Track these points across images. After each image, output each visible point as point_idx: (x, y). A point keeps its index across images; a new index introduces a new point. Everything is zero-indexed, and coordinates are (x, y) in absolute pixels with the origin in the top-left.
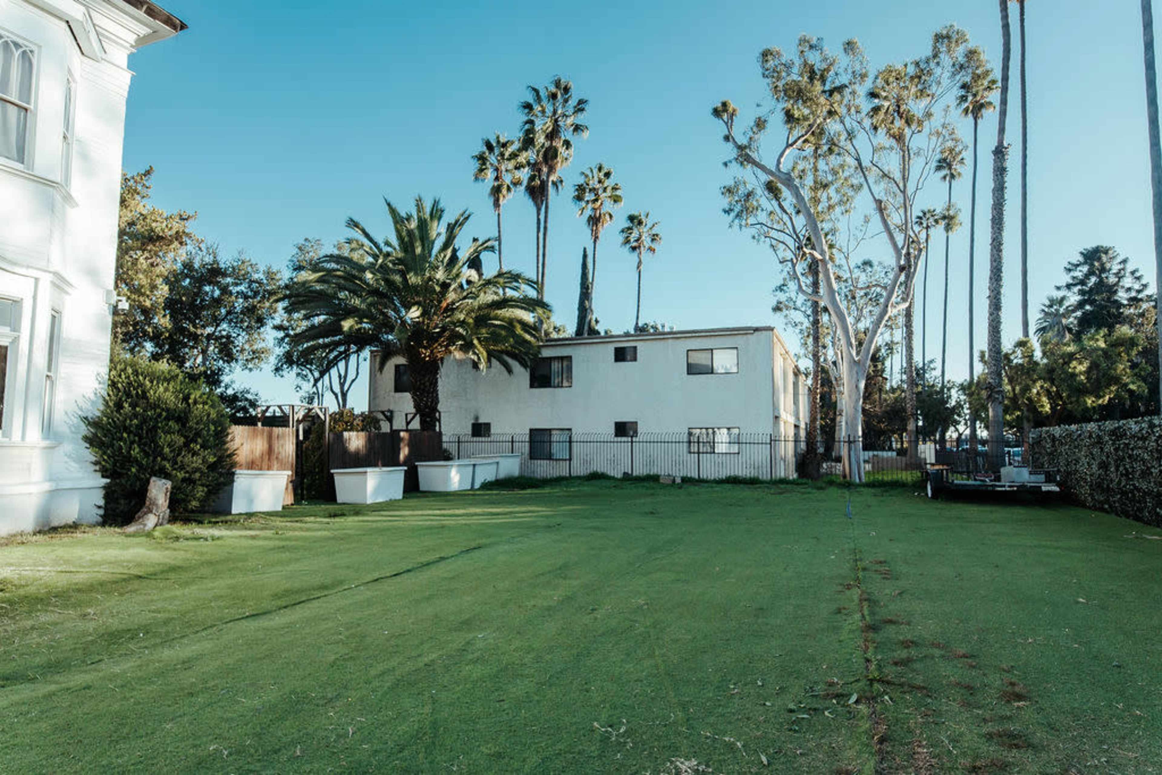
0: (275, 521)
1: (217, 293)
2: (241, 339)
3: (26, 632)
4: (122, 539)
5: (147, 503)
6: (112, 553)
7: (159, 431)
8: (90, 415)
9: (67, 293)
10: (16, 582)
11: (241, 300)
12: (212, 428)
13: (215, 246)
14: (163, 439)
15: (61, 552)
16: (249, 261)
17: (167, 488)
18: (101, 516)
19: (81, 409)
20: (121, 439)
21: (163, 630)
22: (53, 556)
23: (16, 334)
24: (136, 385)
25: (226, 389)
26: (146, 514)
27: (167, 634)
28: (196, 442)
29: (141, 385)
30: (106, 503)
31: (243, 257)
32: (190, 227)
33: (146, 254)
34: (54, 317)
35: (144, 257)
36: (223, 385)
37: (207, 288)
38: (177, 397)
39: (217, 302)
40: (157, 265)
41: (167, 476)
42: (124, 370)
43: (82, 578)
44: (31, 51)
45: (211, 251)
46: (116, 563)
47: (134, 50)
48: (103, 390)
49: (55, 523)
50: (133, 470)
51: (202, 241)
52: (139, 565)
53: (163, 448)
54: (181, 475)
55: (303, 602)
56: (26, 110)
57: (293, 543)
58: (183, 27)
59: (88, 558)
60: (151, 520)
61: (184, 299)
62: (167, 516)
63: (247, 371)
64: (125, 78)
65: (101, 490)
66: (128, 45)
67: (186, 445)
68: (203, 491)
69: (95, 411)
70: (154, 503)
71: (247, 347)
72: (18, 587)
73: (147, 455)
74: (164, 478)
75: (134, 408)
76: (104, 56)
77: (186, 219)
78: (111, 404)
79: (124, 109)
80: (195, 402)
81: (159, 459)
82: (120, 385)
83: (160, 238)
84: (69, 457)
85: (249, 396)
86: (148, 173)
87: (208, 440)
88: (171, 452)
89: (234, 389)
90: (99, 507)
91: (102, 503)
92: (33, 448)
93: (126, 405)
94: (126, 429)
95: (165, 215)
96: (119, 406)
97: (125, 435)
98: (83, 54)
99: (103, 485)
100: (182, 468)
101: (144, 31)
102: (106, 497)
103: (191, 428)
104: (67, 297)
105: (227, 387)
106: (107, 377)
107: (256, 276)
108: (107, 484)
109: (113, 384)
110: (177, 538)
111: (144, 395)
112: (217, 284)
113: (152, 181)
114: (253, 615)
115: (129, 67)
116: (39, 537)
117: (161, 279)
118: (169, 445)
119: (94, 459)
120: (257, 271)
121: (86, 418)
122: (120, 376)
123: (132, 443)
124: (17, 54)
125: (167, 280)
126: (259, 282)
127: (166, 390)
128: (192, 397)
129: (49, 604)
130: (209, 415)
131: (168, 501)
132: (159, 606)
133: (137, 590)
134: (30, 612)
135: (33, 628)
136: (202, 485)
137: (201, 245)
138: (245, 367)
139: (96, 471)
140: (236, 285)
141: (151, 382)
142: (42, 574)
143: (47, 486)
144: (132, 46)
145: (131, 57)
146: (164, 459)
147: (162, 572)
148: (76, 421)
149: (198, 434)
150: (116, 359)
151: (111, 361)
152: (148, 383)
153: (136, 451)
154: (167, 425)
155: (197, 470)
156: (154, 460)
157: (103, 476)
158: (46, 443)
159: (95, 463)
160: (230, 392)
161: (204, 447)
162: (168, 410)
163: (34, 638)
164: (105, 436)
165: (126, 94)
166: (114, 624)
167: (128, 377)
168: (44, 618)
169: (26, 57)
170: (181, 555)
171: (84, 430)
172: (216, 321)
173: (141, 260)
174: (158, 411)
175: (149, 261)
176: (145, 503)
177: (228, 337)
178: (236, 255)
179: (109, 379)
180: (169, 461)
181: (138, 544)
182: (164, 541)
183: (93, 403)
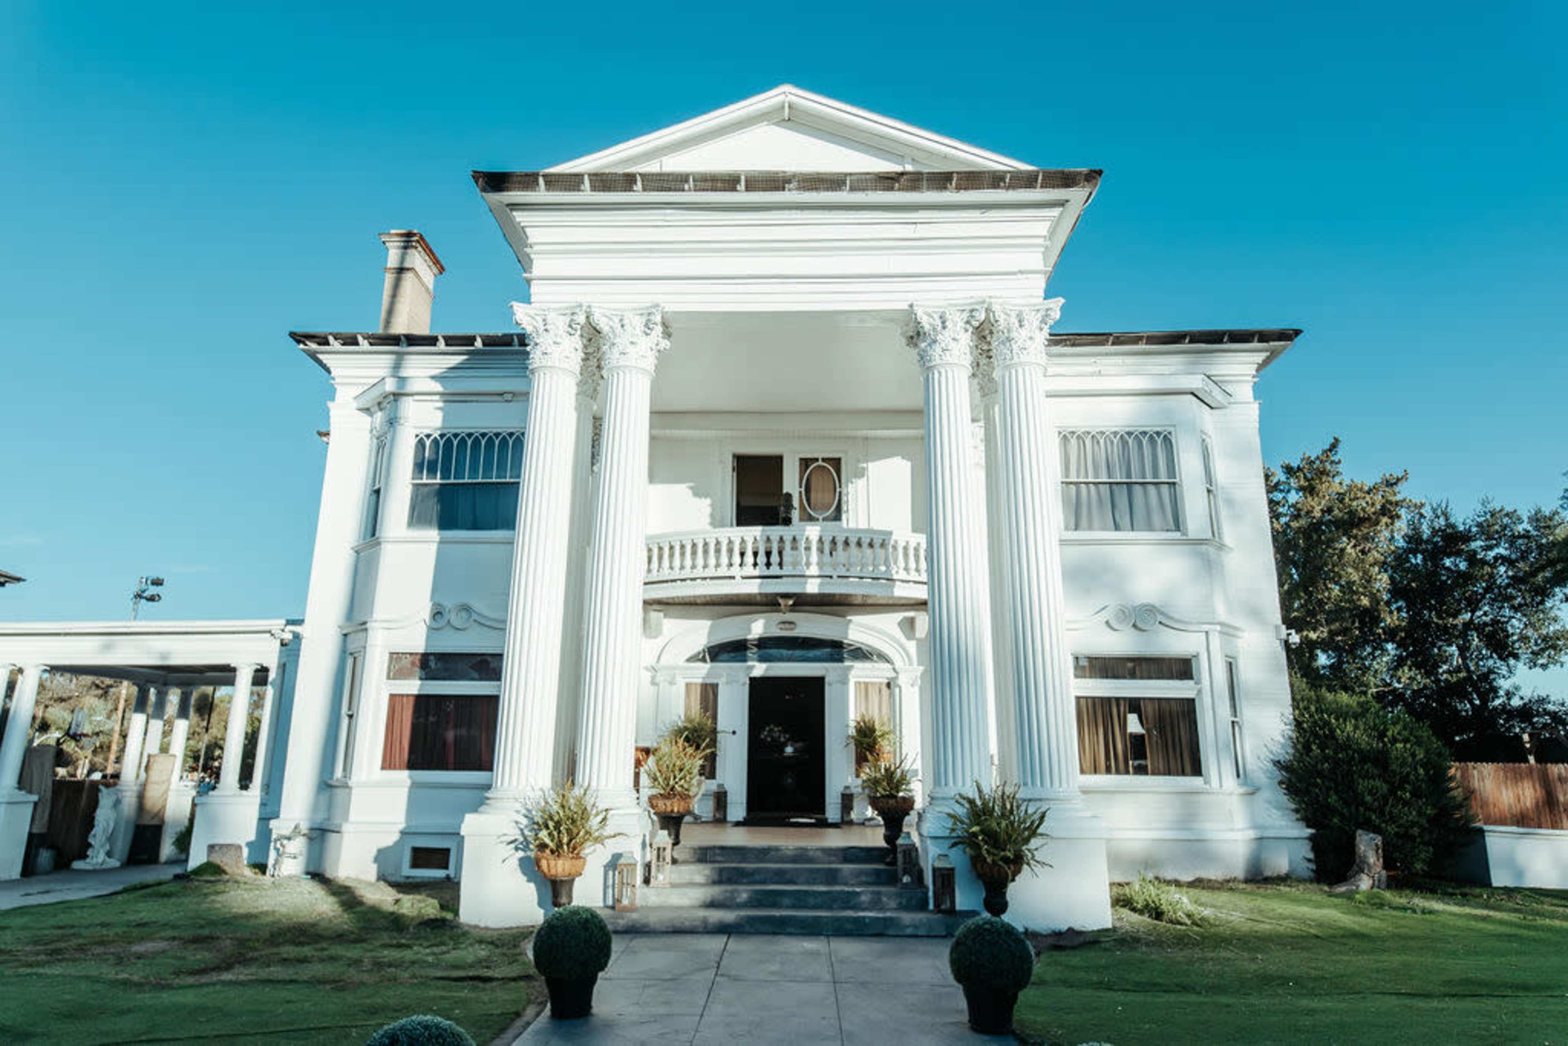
0: (1542, 903)
1: (1463, 566)
2: (1516, 625)
3: (1205, 960)
4: (1325, 899)
5: (1358, 861)
6: (1305, 910)
7: (1355, 776)
8: (1282, 759)
9: (1238, 637)
10: (1212, 921)
11: (1502, 569)
12: (1421, 771)
13: (1444, 506)
14: (1362, 785)
15: (1260, 902)
16: (1501, 510)
17: (1377, 845)
18: (1312, 870)
19: (1271, 752)
20: (1316, 785)
21: (1311, 985)
22: (1252, 905)
23: (1199, 686)
24: (1321, 724)
25: (1509, 699)
26: (1357, 873)
27: (1313, 989)
28: (1404, 790)
29: (1327, 723)
30: (1316, 856)
31: (1490, 507)
32: (1403, 492)
33: (1353, 542)
34: (1230, 664)
35: (1352, 544)
36: (1501, 693)
37: (1448, 562)
38: (1369, 736)
39: (1465, 578)
40: (1369, 551)
41: (1376, 830)
42: (1307, 708)
43: (1265, 927)
44: (1170, 433)
45: (1439, 512)
46: (1303, 920)
47: (1256, 380)
48: (1289, 730)
49: (1268, 873)
50: (1335, 820)
51: (1422, 505)
52: (1320, 925)
53: (1364, 797)
54: (1392, 829)
55: (1482, 996)
56: (1174, 484)
57: (1532, 933)
58: (1297, 332)
59: (1280, 911)
60: (1365, 883)
61: (1414, 585)
62: (1384, 879)
63: (1538, 670)
64: (1254, 409)
65: (1307, 841)
66: (1250, 378)
67: (1392, 792)
68: (1427, 852)
69: (1285, 753)
70: (1364, 861)
71: (1530, 632)
72: (1211, 925)
73: (1347, 804)
74: (1374, 832)
75: (1323, 751)
76: (1232, 400)
77: (1396, 484)
78: (1299, 747)
79: (1257, 440)
80: (1394, 741)
81: (1362, 809)
82: (1305, 725)
83: (1363, 520)
84: (1270, 802)
85: (1550, 707)
86: (1334, 446)
87: (1420, 787)
88: (1375, 800)
89: (1522, 698)
90: (1309, 860)
91: (1311, 856)
92: (1231, 794)
93: (1314, 747)
94: (1320, 774)
95: (1366, 488)
96: (1307, 748)
97: (1319, 781)
98: (1211, 408)
99: (1306, 835)
100: (1393, 819)
101: (1260, 357)
102: (1314, 849)
103: (1394, 772)
104: (1239, 640)
105: (1509, 695)
106: (1291, 717)
107: (1520, 528)
108: (1312, 834)
109: (1298, 724)
110: (1381, 906)
111: (1332, 735)
112: (1458, 553)
113: (1341, 454)
114: (1410, 994)
115: (1255, 399)
116: (1249, 887)
117: (1377, 569)
118: (1370, 793)
119: (1293, 806)
120: (1520, 520)
121: (1279, 762)
122: (1303, 715)
123: (1329, 789)
124: (1159, 441)
125: (1383, 565)
126: (1526, 536)
127: (1356, 727)
128: (1389, 733)
129: (1230, 943)
130: (1413, 755)
131: (1381, 860)
132: (1320, 965)
133: (1310, 948)
134: (1215, 948)
135: (1212, 959)
136: (1427, 844)
137: (1423, 511)
138: (1533, 664)
139: (1298, 820)
140: (1490, 548)
141: (1337, 719)
142: (1233, 918)
143: (1252, 834)
144: (1254, 377)
145: (1256, 388)
146: (1368, 808)
147: (1343, 936)
148: (1270, 766)
149: (1405, 779)
150: (1298, 697)
151: (1293, 699)
152: (1333, 721)
153: (1333, 799)
154: (1363, 768)
155: (1413, 824)
156: (1357, 809)
157: (1308, 826)
158: (1242, 790)
159: (1297, 811)
160: (1516, 702)
161: (1416, 794)
162: (1360, 751)
163: (1210, 966)
164: (1300, 781)
165: (1257, 425)
166: (1272, 969)
167: (1311, 716)
168: (1223, 954)
169: (1167, 440)
170: (1377, 924)
171: (1279, 775)
172: (1473, 604)
173: (1349, 550)
174: (1351, 752)
175: (1358, 548)
176: (1354, 861)
177: (1495, 622)
178: (1479, 508)
179: (1295, 719)
180: (1375, 812)
181: (1336, 906)
182: (1367, 906)
183: (1283, 746)
